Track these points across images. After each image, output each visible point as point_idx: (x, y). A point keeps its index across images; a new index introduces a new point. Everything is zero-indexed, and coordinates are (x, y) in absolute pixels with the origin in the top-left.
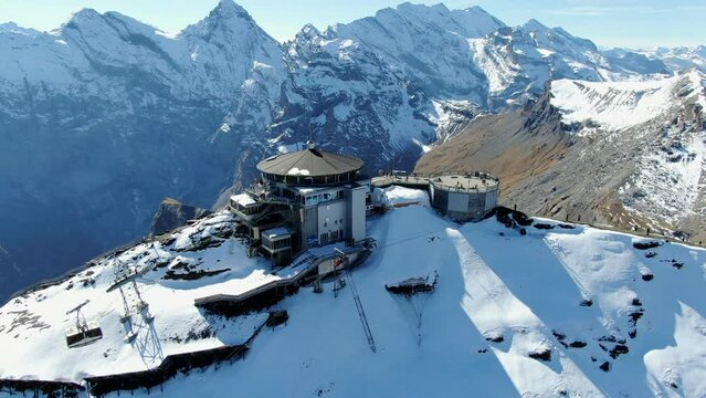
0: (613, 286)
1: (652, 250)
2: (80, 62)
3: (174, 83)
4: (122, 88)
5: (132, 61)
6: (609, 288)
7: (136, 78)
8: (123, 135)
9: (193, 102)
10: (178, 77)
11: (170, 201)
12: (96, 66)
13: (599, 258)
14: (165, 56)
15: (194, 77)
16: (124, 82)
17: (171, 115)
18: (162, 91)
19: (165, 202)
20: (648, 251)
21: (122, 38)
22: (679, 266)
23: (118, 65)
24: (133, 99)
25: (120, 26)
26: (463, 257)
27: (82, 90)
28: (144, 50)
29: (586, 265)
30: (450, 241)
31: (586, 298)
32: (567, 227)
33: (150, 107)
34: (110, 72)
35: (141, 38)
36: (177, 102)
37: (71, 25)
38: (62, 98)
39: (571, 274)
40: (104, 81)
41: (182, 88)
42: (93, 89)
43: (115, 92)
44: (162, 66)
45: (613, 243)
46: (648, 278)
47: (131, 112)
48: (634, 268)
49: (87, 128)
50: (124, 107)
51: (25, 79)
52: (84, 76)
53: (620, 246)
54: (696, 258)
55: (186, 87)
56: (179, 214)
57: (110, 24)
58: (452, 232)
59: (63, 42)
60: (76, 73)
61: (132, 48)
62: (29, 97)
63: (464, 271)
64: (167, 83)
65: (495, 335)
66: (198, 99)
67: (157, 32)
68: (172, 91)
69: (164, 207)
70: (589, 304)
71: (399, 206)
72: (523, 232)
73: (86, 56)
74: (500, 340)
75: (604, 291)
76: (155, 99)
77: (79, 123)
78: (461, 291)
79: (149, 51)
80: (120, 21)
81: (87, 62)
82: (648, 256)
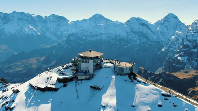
0: (145, 104)
1: (167, 98)
2: (128, 30)
3: (151, 36)
4: (137, 37)
5: (141, 30)
6: (144, 104)
7: (141, 34)
8: (135, 49)
9: (155, 42)
10: (152, 35)
11: (141, 68)
12: (132, 31)
13: (147, 95)
14: (150, 29)
15: (157, 35)
16: (138, 35)
17: (149, 45)
18: (147, 38)
19: (140, 68)
20: (165, 97)
21: (140, 24)
22: (175, 106)
23: (137, 31)
24: (139, 40)
25: (139, 21)
26: (111, 84)
27: (128, 37)
28: (144, 27)
29: (142, 95)
30: (111, 79)
31: (134, 104)
32: (145, 83)
33: (144, 42)
34: (135, 33)
35: (144, 24)
36: (151, 41)
37: (128, 21)
38: (123, 38)
39: (135, 96)
40: (133, 35)
41: (153, 37)
42: (130, 37)
43: (135, 38)
44: (149, 31)
45: (155, 91)
46: (160, 106)
47: (138, 43)
48: (157, 101)
49: (127, 46)
50: (137, 42)
51: (116, 34)
52: (129, 33)
53: (157, 93)
54: (184, 105)
55: (154, 37)
56: (143, 72)
57: (137, 21)
58: (113, 77)
59: (125, 25)
60: (127, 33)
61: (141, 27)
62: (116, 38)
63: (109, 87)
64: (149, 36)
65: (104, 105)
66: (157, 41)
67: (149, 23)
68: (150, 38)
69: (139, 69)
70: (134, 106)
71: (104, 67)
72: (132, 81)
73: (130, 28)
74: (104, 107)
75: (142, 105)
76: (145, 40)
77: (125, 45)
78: (105, 92)
79: (146, 27)
80: (140, 20)
81: (130, 30)
82: (165, 99)
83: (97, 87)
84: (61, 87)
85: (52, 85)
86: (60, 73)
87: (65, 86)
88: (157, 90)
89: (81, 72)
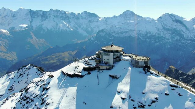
0: (154, 92)
1: (174, 88)
2: (160, 27)
3: (186, 34)
4: (170, 34)
5: (174, 27)
6: (152, 92)
7: (175, 32)
8: (167, 47)
9: (190, 40)
10: (187, 32)
11: (172, 67)
12: (164, 28)
13: (157, 84)
14: (185, 26)
15: (193, 33)
16: (171, 33)
17: (183, 43)
18: (181, 36)
19: (170, 67)
21: (173, 21)
22: (180, 95)
23: (170, 28)
24: (172, 37)
25: (173, 18)
26: (127, 74)
27: (159, 34)
28: (179, 24)
29: (152, 85)
30: (127, 70)
31: (144, 92)
32: (156, 75)
33: (177, 40)
34: (168, 30)
35: (179, 21)
36: (185, 39)
37: (160, 18)
38: (153, 36)
39: (146, 85)
40: (165, 32)
41: (188, 35)
42: (162, 34)
43: (167, 35)
44: (183, 29)
45: (164, 82)
46: (167, 94)
47: (170, 41)
48: (164, 90)
49: (158, 44)
50: (169, 39)
51: (146, 31)
52: (160, 31)
53: (165, 84)
54: (188, 95)
55: (189, 35)
56: (173, 71)
57: (170, 17)
58: (130, 68)
59: (157, 22)
60: (158, 30)
61: (175, 24)
62: (146, 35)
63: (125, 77)
64: (183, 34)
65: (119, 91)
66: (193, 39)
67: (184, 19)
68: (184, 36)
70: (144, 93)
71: (123, 60)
72: (146, 73)
73: (162, 25)
74: (119, 92)
75: (151, 93)
76: (178, 38)
77: (156, 42)
78: (121, 81)
79: (180, 24)
80: (173, 16)
81: (162, 27)
82: (172, 89)
83: (115, 76)
84: (86, 75)
85: (79, 72)
86: (86, 63)
87: (89, 73)
88: (166, 81)
89: (103, 63)
